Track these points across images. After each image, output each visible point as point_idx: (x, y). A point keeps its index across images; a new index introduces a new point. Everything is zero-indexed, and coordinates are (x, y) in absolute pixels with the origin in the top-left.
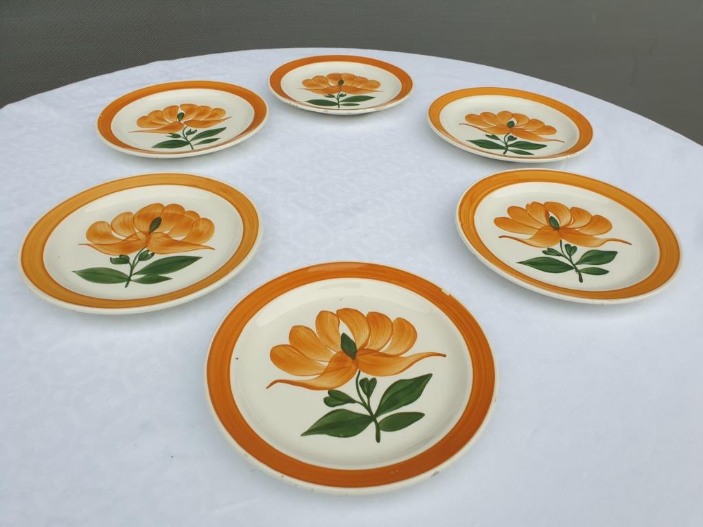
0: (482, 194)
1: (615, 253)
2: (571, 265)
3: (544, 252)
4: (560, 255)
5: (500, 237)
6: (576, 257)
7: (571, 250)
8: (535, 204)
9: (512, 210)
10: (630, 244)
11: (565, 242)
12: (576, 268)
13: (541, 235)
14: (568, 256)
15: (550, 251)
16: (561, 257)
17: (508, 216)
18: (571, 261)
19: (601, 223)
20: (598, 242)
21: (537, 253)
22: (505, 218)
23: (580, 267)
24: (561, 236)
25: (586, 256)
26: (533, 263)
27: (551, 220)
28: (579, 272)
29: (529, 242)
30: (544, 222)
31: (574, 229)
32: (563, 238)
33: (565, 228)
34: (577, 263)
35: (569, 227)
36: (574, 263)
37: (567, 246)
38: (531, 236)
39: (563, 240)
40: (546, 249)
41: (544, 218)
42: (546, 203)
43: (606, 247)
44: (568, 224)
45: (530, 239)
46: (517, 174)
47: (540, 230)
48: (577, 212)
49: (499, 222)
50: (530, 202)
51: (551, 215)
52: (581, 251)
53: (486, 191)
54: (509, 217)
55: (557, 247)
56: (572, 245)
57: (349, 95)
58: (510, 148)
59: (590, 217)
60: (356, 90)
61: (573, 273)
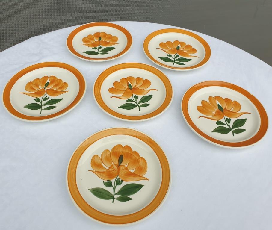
0: (102, 80)
1: (151, 96)
2: (136, 104)
3: (127, 101)
4: (132, 101)
5: (111, 97)
6: (138, 101)
7: (136, 98)
8: (123, 79)
9: (115, 83)
10: (157, 90)
11: (134, 95)
12: (138, 106)
13: (126, 93)
14: (135, 101)
15: (129, 100)
17: (113, 87)
19: (147, 83)
20: (145, 92)
21: (124, 102)
22: (112, 88)
23: (139, 105)
24: (133, 92)
25: (142, 99)
26: (124, 107)
27: (129, 85)
28: (139, 107)
29: (121, 97)
30: (127, 87)
31: (137, 88)
33: (134, 88)
34: (138, 103)
35: (136, 87)
36: (137, 103)
37: (135, 96)
38: (122, 95)
39: (133, 94)
40: (127, 100)
41: (127, 85)
42: (127, 78)
43: (149, 94)
44: (135, 86)
46: (115, 67)
47: (125, 91)
48: (139, 79)
49: (111, 90)
50: (121, 79)
51: (129, 83)
52: (140, 97)
55: (131, 98)
56: (137, 95)
57: (104, 47)
58: (176, 62)
59: (143, 81)
60: (107, 43)
61: (137, 108)
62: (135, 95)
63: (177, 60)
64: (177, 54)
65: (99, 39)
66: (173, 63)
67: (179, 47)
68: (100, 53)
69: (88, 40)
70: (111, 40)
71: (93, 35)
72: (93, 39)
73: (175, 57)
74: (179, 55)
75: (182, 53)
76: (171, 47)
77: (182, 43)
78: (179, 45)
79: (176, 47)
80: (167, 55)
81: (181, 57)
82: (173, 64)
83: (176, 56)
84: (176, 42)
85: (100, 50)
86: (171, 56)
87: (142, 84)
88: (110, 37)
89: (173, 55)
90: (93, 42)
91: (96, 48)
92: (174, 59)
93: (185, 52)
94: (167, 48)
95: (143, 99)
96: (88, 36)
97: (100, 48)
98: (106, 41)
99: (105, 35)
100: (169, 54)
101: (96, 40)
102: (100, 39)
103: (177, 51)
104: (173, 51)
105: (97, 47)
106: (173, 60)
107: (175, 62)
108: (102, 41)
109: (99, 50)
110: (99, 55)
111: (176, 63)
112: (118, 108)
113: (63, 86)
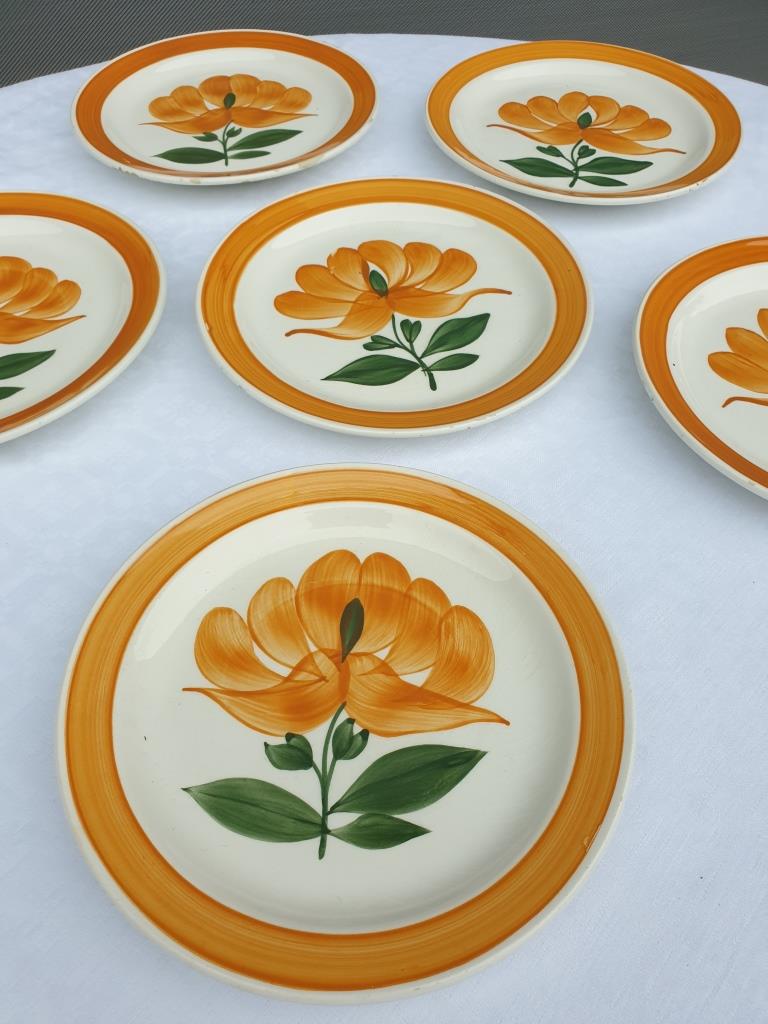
0: (244, 256)
1: (484, 318)
2: (416, 361)
3: (367, 347)
4: (393, 345)
5: (288, 335)
6: (421, 343)
7: (413, 330)
8: (343, 251)
9: (304, 273)
10: (509, 293)
11: (400, 317)
12: (423, 365)
13: (359, 313)
14: (407, 344)
15: (378, 342)
16: (397, 349)
17: (297, 288)
18: (413, 352)
19: (457, 262)
20: (454, 304)
21: (353, 351)
22: (291, 294)
23: (429, 361)
24: (393, 306)
25: (438, 336)
26: (350, 373)
27: (373, 278)
28: (428, 370)
29: (343, 332)
30: (360, 284)
31: (413, 286)
32: (394, 310)
33: (397, 288)
34: (424, 355)
35: (405, 284)
36: (419, 355)
37: (404, 324)
38: (340, 320)
39: (397, 315)
40: (368, 340)
41: (361, 276)
42: (361, 246)
43: (470, 311)
44: (404, 279)
45: (340, 325)
46: (301, 200)
47: (354, 302)
48: (417, 251)
49: (286, 303)
50: (333, 251)
51: (373, 267)
52: (430, 326)
53: (253, 246)
54: (301, 290)
55: (387, 332)
56: (413, 320)
57: (247, 132)
58: (582, 174)
59: (439, 256)
60: (262, 116)
61: (418, 375)
62: (405, 317)
63: (585, 167)
64: (584, 143)
65: (225, 102)
66: (571, 179)
67: (587, 116)
68: (230, 154)
69: (175, 106)
70: (277, 101)
71: (197, 86)
72: (198, 103)
73: (576, 156)
74: (591, 147)
75: (606, 138)
76: (550, 117)
77: (600, 102)
78: (590, 110)
79: (574, 117)
80: (539, 148)
81: (600, 153)
82: (572, 185)
83: (579, 154)
84: (573, 98)
85: (232, 141)
86: (559, 154)
87: (432, 271)
88: (275, 91)
89: (565, 149)
90: (197, 113)
91: (212, 138)
92: (574, 163)
93: (618, 137)
94: (535, 123)
95: (446, 335)
96: (173, 93)
97: (232, 133)
98: (257, 106)
99: (251, 84)
100: (546, 146)
101: (211, 107)
102: (230, 99)
103: (581, 131)
104: (563, 133)
105: (219, 133)
106: (571, 167)
107: (576, 177)
108: (240, 109)
109: (224, 143)
110: (227, 164)
111: (582, 178)
112: (327, 379)
113: (59, 297)
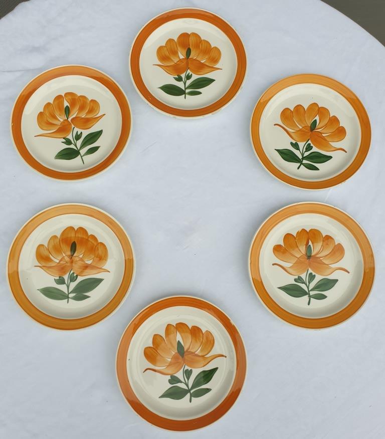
1: (336, 281)
2: (307, 291)
3: (296, 280)
4: (303, 282)
5: (273, 264)
6: (313, 284)
7: (312, 278)
8: (303, 230)
9: (287, 237)
10: (349, 273)
11: (310, 271)
12: (309, 294)
13: (298, 264)
14: (308, 284)
15: (299, 279)
16: (304, 284)
17: (283, 244)
18: (308, 288)
19: (338, 251)
20: (329, 271)
21: (290, 280)
22: (280, 246)
23: (312, 293)
24: (310, 265)
25: (319, 283)
26: (287, 289)
27: (308, 249)
28: (310, 297)
29: (288, 270)
30: (304, 250)
31: (318, 258)
32: (310, 267)
33: (315, 257)
34: (311, 290)
35: (318, 256)
37: (310, 274)
38: (291, 265)
39: (310, 269)
40: (297, 277)
41: (305, 246)
42: (311, 230)
43: (331, 277)
44: (317, 254)
45: (290, 267)
47: (298, 258)
49: (277, 249)
50: (300, 229)
51: (310, 243)
52: (318, 278)
55: (303, 276)
56: (314, 274)
59: (334, 246)
61: (306, 298)
62: (312, 272)
87: (330, 251)
95: (321, 284)
